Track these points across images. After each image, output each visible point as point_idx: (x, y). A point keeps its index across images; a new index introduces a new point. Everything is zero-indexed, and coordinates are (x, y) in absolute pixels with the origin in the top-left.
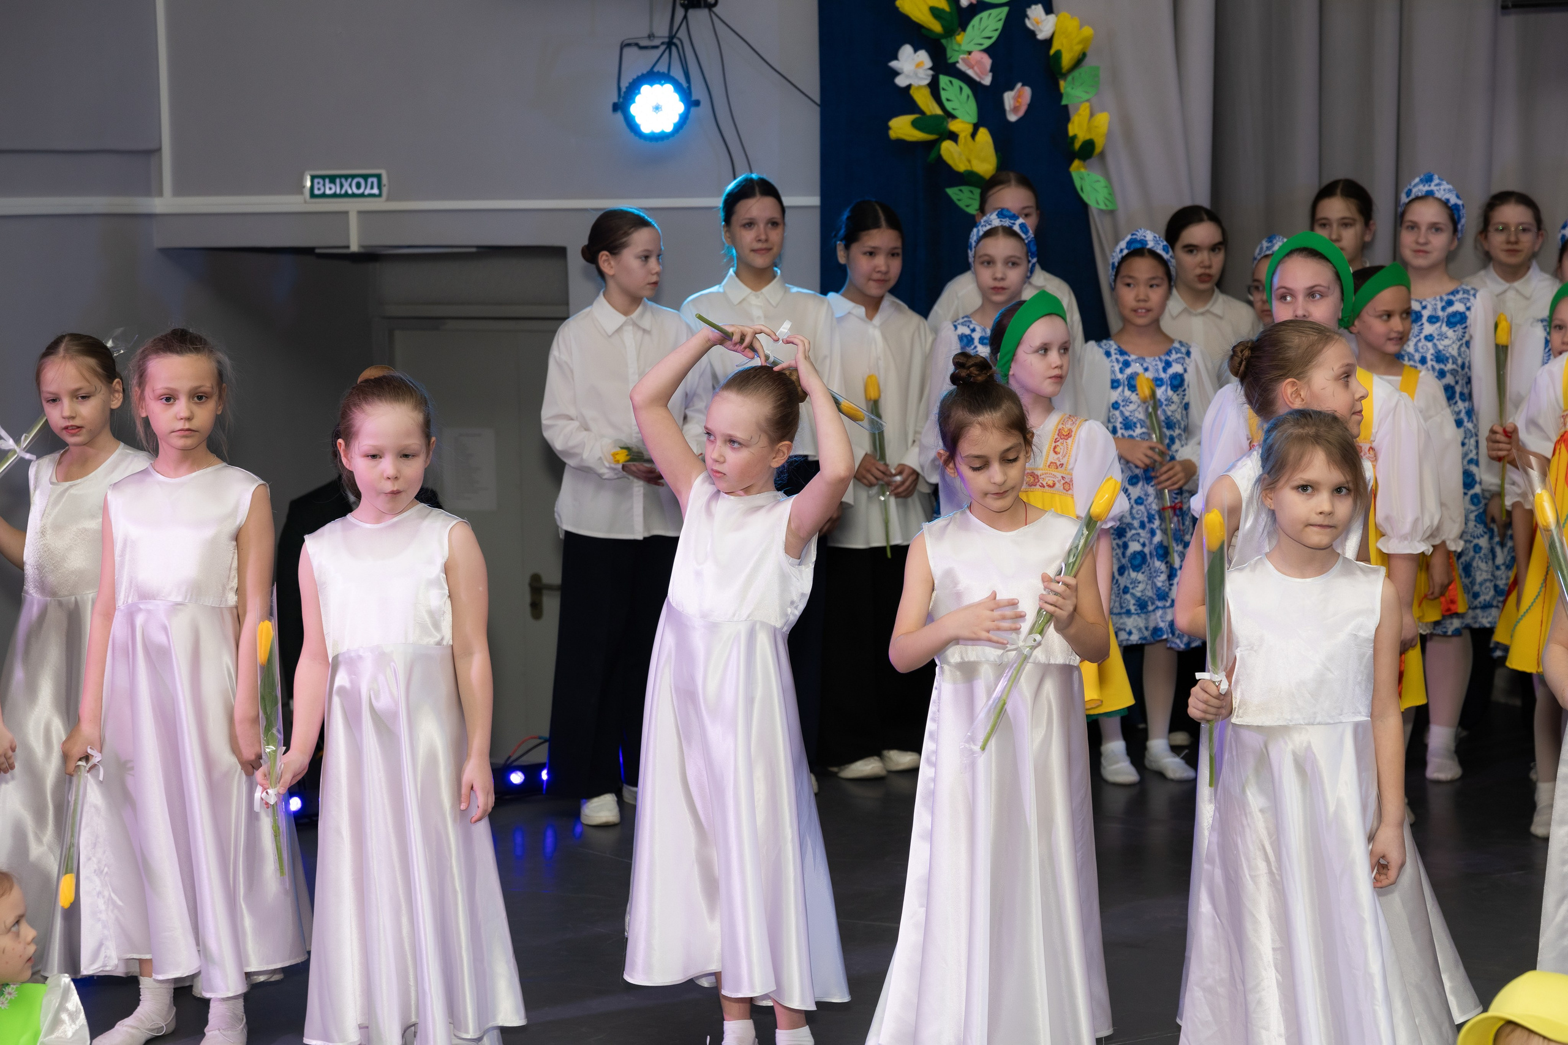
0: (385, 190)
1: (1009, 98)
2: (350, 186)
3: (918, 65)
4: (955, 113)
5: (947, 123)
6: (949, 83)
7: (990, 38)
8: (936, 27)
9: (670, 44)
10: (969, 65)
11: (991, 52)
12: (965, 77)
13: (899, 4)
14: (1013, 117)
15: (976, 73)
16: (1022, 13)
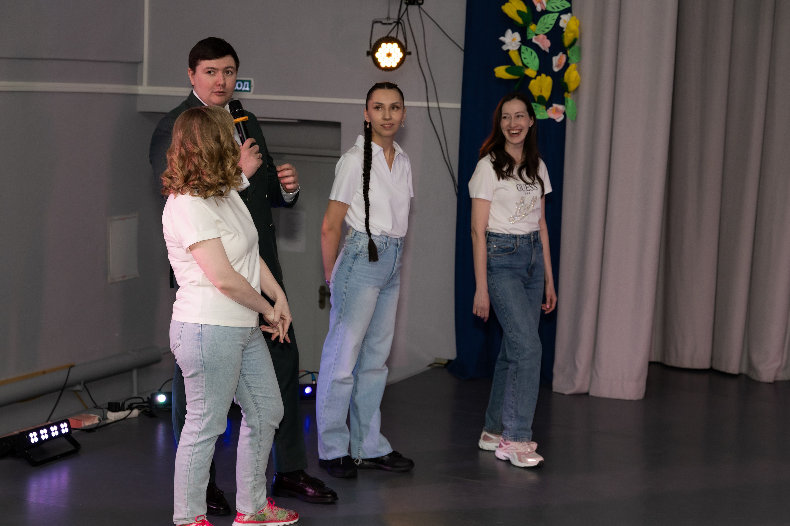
0: (252, 89)
1: (555, 60)
3: (513, 40)
4: (528, 65)
5: (524, 70)
6: (526, 50)
7: (548, 28)
8: (520, 20)
9: (398, 22)
10: (538, 41)
11: (548, 35)
12: (536, 48)
13: (503, 7)
14: (557, 70)
15: (543, 46)
16: (561, 16)
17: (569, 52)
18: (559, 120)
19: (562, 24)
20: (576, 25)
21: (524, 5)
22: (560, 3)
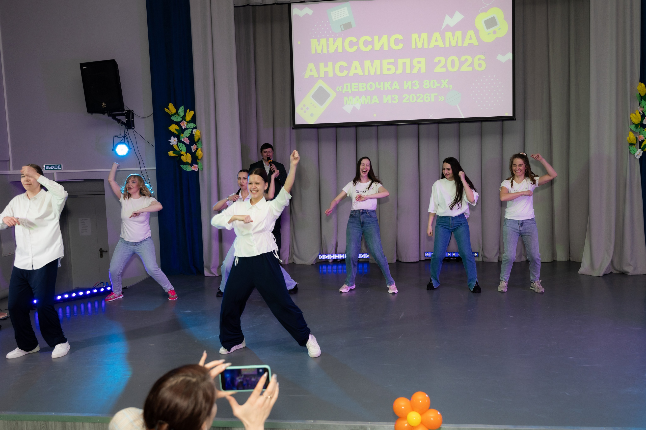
0: (62, 168)
1: (192, 147)
2: (54, 167)
3: (174, 141)
4: (181, 150)
5: (181, 152)
6: (180, 144)
7: (188, 135)
8: (177, 133)
9: (125, 136)
10: (184, 140)
11: (189, 138)
12: (184, 143)
13: (169, 128)
14: (193, 151)
15: (186, 142)
16: (193, 130)
17: (197, 144)
18: (196, 171)
19: (193, 133)
20: (199, 133)
21: (178, 127)
22: (192, 125)
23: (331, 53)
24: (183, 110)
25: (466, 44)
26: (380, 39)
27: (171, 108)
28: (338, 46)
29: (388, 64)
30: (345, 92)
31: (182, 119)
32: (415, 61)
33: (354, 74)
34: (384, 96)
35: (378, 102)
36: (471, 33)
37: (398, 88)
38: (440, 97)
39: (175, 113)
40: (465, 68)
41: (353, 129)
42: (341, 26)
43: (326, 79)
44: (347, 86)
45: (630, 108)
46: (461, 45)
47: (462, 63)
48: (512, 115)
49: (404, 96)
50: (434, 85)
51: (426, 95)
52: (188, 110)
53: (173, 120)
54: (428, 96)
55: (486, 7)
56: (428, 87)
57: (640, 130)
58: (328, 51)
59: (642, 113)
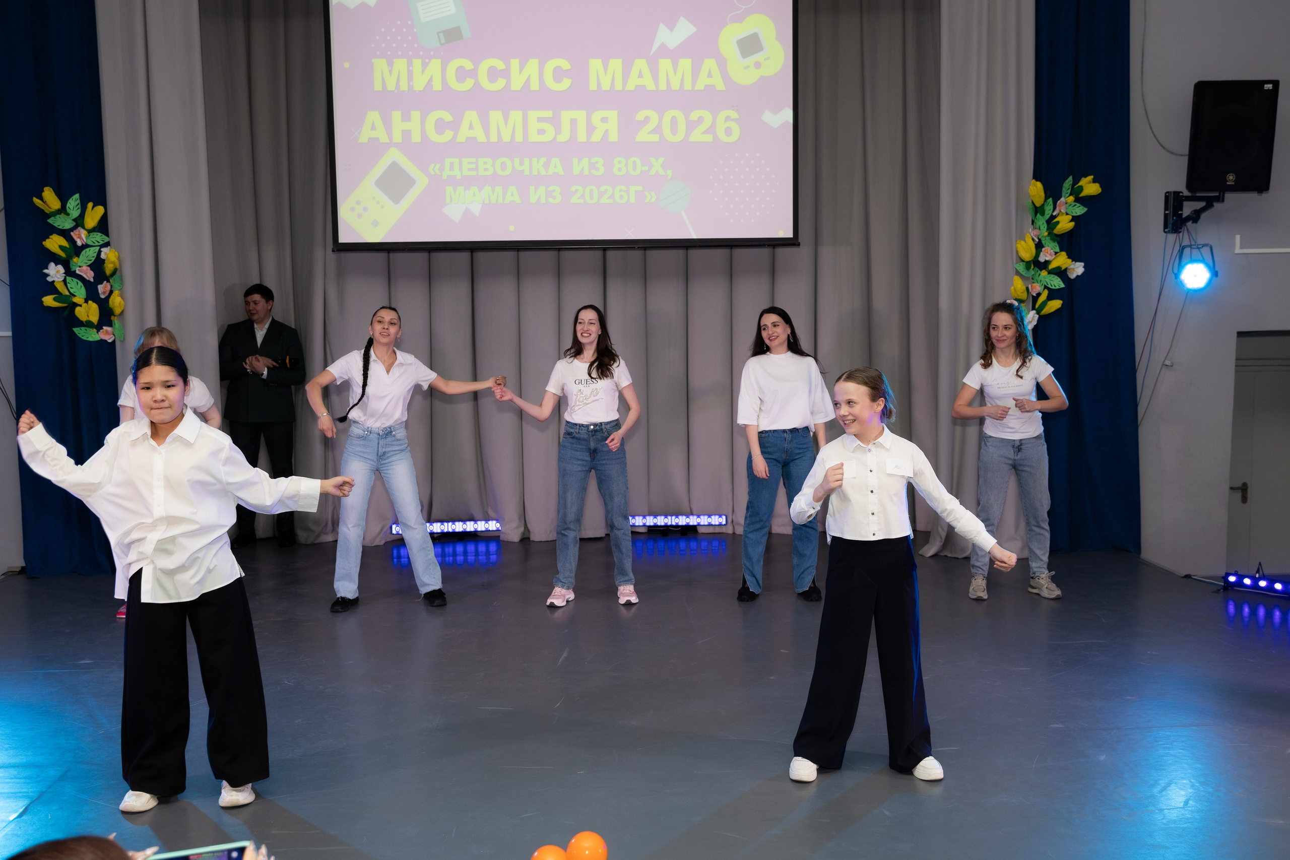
1: (100, 288)
3: (58, 272)
4: (74, 293)
5: (72, 298)
6: (71, 280)
7: (91, 260)
8: (63, 254)
10: (82, 272)
11: (91, 266)
12: (80, 278)
13: (44, 243)
14: (103, 296)
15: (87, 276)
16: (102, 249)
17: (111, 280)
18: (110, 341)
19: (103, 256)
20: (115, 256)
21: (65, 241)
22: (99, 238)
23: (417, 92)
24: (78, 204)
25: (700, 86)
26: (522, 67)
27: (50, 199)
28: (432, 77)
29: (540, 120)
30: (447, 176)
31: (74, 224)
32: (597, 116)
33: (467, 138)
34: (532, 188)
35: (518, 200)
36: (710, 64)
37: (560, 171)
38: (647, 193)
39: (59, 210)
40: (697, 136)
41: (465, 256)
42: (438, 33)
43: (406, 145)
44: (452, 164)
45: (1016, 229)
46: (690, 89)
47: (692, 126)
48: (792, 236)
49: (573, 189)
50: (635, 168)
51: (618, 188)
52: (90, 205)
53: (56, 225)
54: (624, 191)
55: (741, 11)
56: (623, 172)
57: (1033, 273)
58: (410, 87)
59: (1037, 240)
